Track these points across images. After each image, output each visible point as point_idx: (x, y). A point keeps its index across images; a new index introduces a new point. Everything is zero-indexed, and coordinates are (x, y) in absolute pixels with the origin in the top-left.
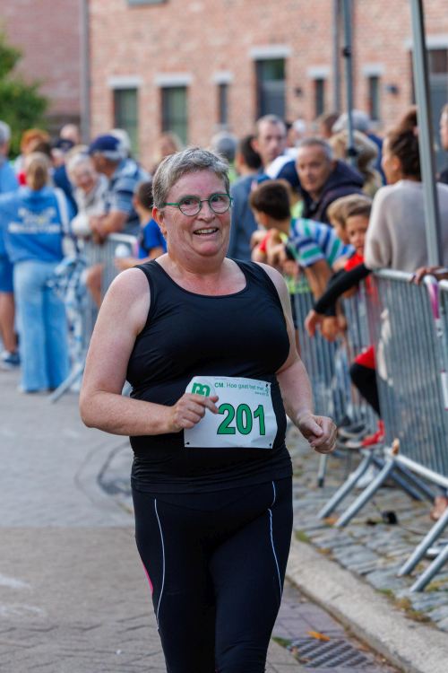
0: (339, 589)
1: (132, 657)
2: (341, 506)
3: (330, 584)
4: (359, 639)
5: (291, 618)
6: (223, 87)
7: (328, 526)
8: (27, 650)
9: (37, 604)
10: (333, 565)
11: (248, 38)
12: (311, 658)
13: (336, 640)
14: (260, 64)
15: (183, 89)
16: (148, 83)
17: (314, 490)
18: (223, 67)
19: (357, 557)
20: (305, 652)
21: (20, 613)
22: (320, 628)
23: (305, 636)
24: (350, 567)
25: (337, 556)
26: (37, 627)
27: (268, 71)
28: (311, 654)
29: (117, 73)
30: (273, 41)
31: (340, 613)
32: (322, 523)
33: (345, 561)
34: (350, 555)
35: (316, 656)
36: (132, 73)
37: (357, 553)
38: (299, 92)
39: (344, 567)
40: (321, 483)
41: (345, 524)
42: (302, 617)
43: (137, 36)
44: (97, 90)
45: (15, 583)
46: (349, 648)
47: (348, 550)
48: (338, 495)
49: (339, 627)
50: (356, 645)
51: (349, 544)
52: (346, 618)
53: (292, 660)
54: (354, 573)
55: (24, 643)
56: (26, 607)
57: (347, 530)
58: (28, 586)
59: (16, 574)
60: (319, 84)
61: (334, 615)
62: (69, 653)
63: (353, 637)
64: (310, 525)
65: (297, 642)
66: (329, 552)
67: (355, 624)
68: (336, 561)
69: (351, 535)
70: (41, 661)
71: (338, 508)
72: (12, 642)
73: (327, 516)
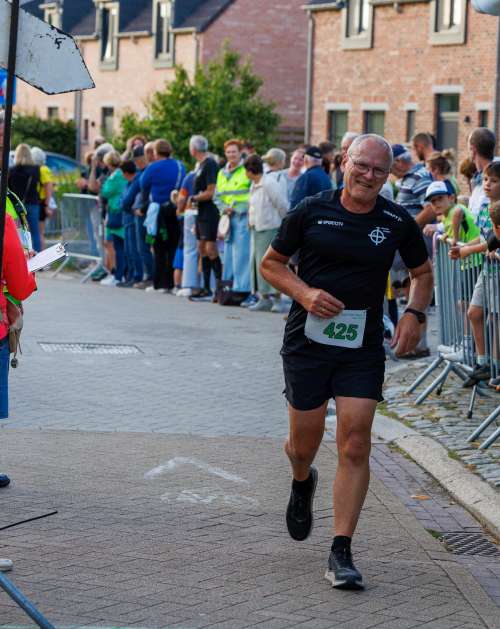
0: (479, 496)
1: (323, 539)
2: (484, 433)
3: (473, 492)
4: (493, 535)
5: (443, 517)
6: (410, 113)
7: (474, 448)
8: (242, 530)
9: (252, 496)
10: (476, 477)
11: (432, 79)
12: (456, 547)
13: (476, 535)
14: (439, 97)
15: (382, 113)
16: (355, 108)
17: (464, 420)
18: (412, 99)
19: (495, 473)
20: (452, 542)
21: (239, 502)
22: (464, 525)
23: (452, 530)
24: (489, 480)
25: (480, 471)
26: (251, 513)
27: (446, 104)
28: (456, 544)
29: (332, 99)
30: (450, 81)
31: (480, 514)
32: (469, 445)
33: (485, 476)
34: (489, 471)
35: (459, 546)
36: (343, 100)
37: (494, 469)
38: (468, 120)
39: (484, 480)
40: (470, 415)
41: (486, 448)
42: (450, 516)
43: (349, 72)
44: (316, 111)
45: (236, 478)
46: (485, 540)
47: (488, 467)
48: (482, 425)
49: (478, 525)
50: (490, 539)
51: (489, 463)
52: (484, 518)
53: (442, 548)
54: (491, 484)
55: (241, 524)
56: (244, 497)
57: (488, 451)
58: (246, 481)
59: (238, 473)
60: (483, 114)
61: (475, 516)
62: (274, 534)
63: (488, 532)
64: (460, 447)
65: (447, 535)
66: (474, 468)
67: (490, 523)
68: (478, 474)
69: (491, 455)
70: (252, 538)
71: (481, 435)
72: (231, 523)
73: (473, 440)
